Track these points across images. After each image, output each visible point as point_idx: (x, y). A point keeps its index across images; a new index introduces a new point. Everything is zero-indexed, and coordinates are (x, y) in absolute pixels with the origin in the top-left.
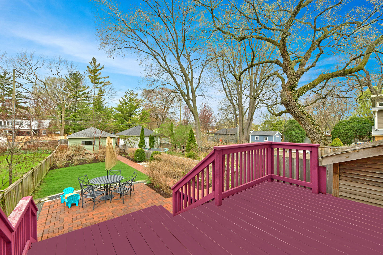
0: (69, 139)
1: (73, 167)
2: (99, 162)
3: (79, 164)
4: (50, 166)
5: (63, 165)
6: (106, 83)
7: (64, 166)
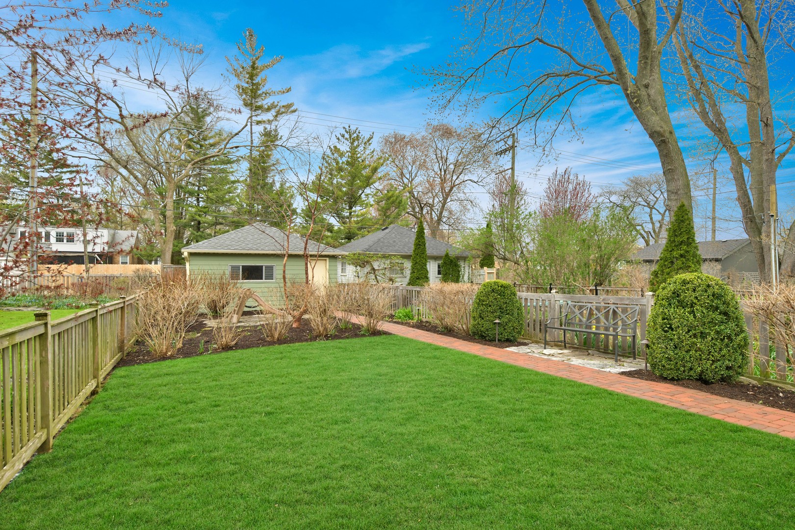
0: (191, 254)
1: (215, 357)
2: (314, 339)
3: (237, 346)
4: (121, 348)
5: (172, 346)
6: (283, 110)
7: (179, 350)
